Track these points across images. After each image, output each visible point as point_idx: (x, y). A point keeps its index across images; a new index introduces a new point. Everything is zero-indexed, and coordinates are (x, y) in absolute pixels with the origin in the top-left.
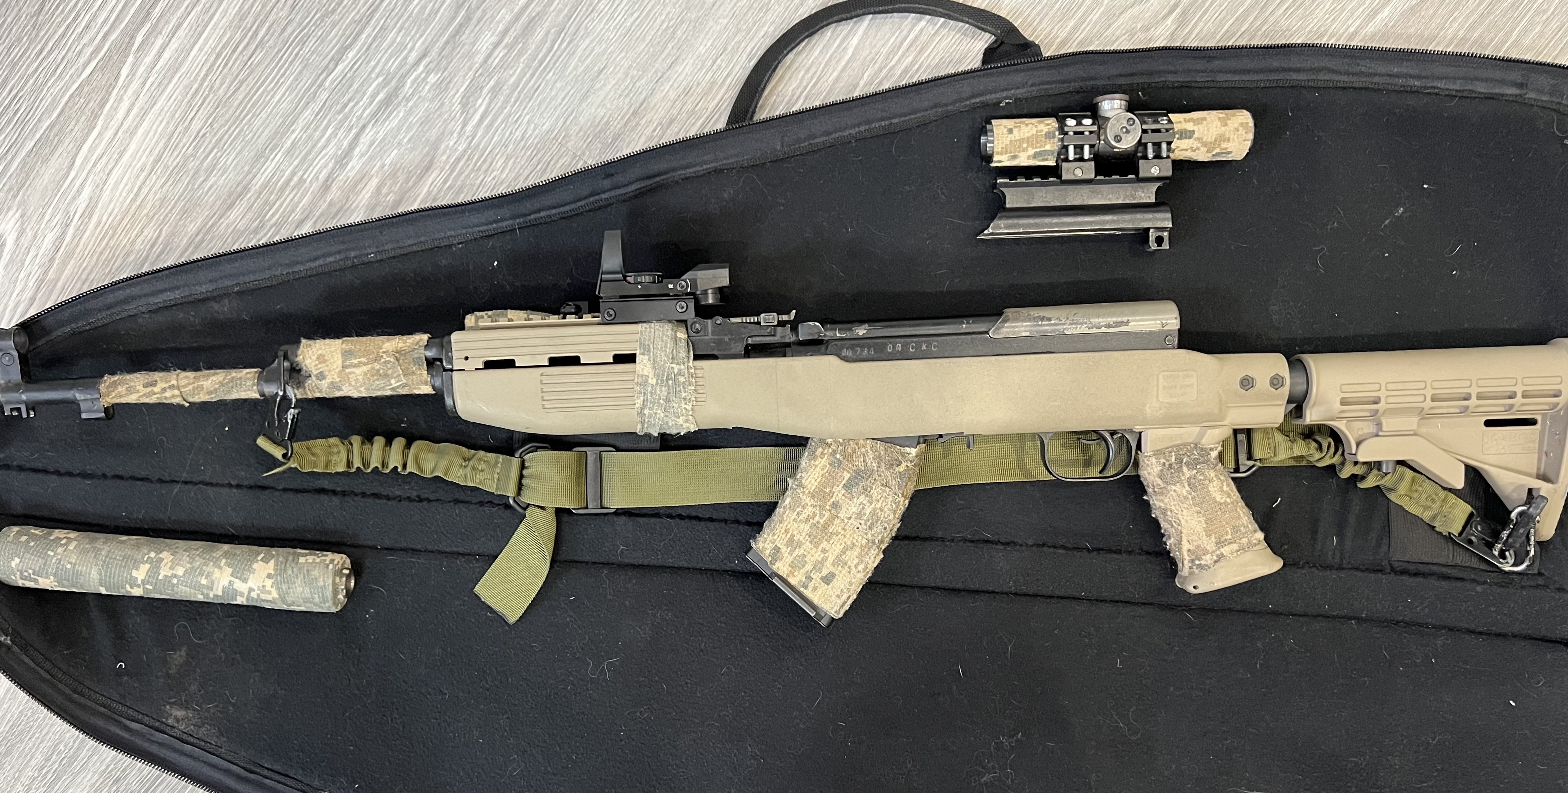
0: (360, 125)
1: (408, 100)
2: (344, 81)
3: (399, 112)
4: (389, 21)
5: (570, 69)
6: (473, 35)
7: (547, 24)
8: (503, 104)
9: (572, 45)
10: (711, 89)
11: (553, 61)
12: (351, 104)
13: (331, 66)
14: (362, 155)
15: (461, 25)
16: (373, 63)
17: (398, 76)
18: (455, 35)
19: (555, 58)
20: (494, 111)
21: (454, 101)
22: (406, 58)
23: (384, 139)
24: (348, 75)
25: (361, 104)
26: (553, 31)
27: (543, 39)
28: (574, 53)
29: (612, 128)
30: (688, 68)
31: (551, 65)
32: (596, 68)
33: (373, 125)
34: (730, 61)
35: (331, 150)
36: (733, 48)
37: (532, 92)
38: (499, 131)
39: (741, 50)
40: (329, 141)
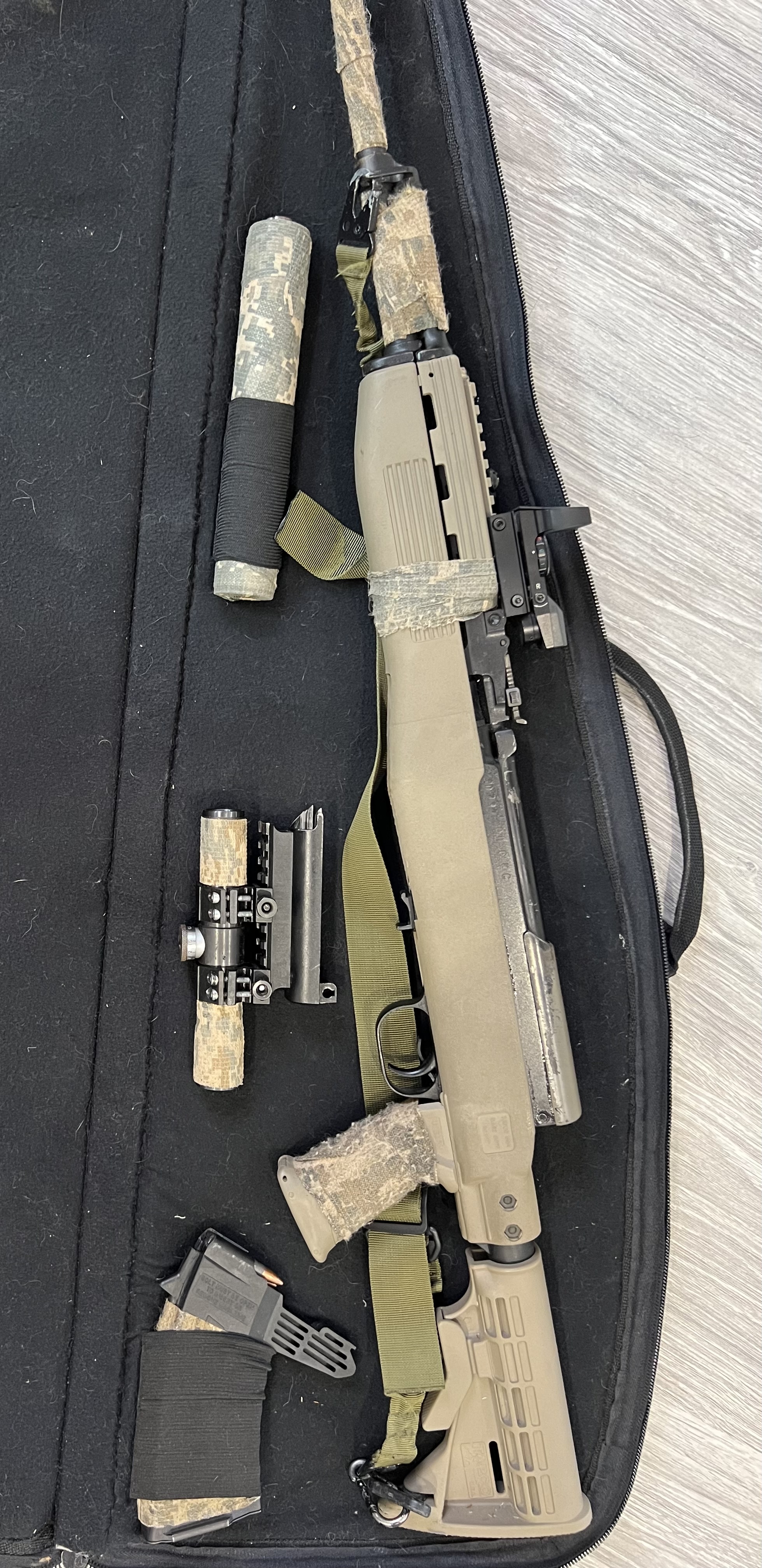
0: (540, 77)
1: (571, 127)
2: (586, 55)
3: (558, 119)
4: (654, 99)
5: (618, 302)
6: (646, 192)
7: (665, 273)
8: (576, 232)
9: (644, 301)
10: (610, 458)
11: (626, 283)
12: (562, 65)
13: (600, 40)
14: (508, 82)
15: (656, 178)
16: (607, 85)
17: (596, 114)
18: (645, 173)
19: (629, 285)
20: (567, 223)
21: (575, 178)
22: (616, 121)
23: (527, 104)
24: (592, 59)
25: (563, 75)
26: (658, 279)
27: (648, 269)
28: (636, 305)
29: (559, 354)
30: (630, 430)
31: (621, 281)
32: (621, 331)
33: (541, 91)
34: (641, 475)
35: (511, 47)
36: (653, 477)
37: (591, 263)
38: (547, 231)
39: (653, 486)
40: (520, 43)
